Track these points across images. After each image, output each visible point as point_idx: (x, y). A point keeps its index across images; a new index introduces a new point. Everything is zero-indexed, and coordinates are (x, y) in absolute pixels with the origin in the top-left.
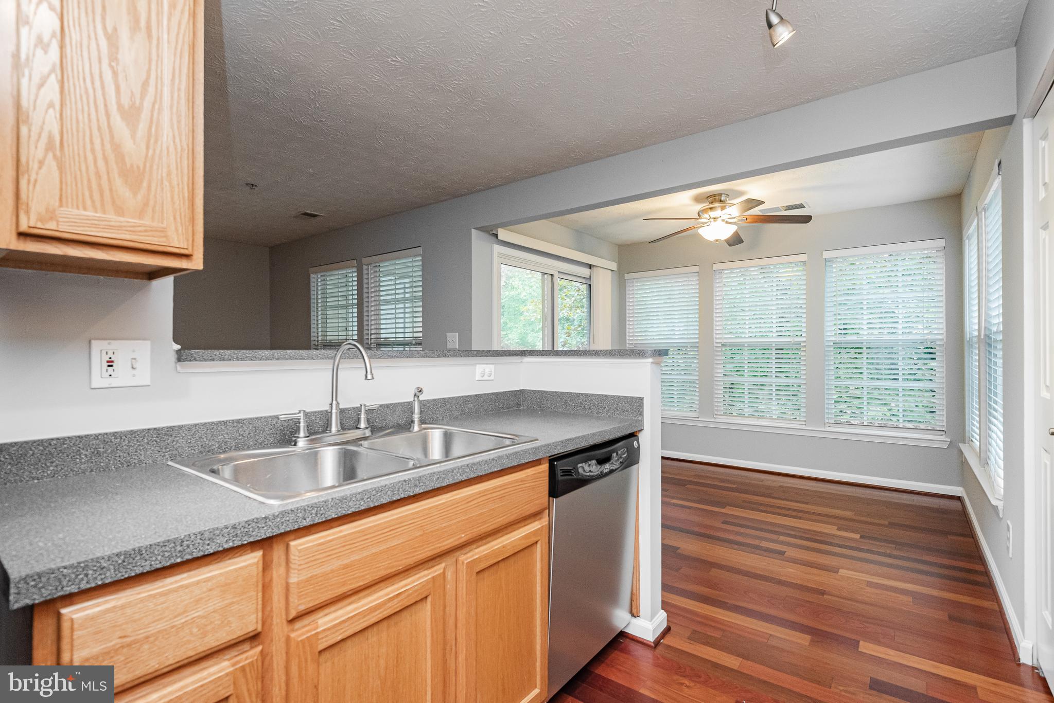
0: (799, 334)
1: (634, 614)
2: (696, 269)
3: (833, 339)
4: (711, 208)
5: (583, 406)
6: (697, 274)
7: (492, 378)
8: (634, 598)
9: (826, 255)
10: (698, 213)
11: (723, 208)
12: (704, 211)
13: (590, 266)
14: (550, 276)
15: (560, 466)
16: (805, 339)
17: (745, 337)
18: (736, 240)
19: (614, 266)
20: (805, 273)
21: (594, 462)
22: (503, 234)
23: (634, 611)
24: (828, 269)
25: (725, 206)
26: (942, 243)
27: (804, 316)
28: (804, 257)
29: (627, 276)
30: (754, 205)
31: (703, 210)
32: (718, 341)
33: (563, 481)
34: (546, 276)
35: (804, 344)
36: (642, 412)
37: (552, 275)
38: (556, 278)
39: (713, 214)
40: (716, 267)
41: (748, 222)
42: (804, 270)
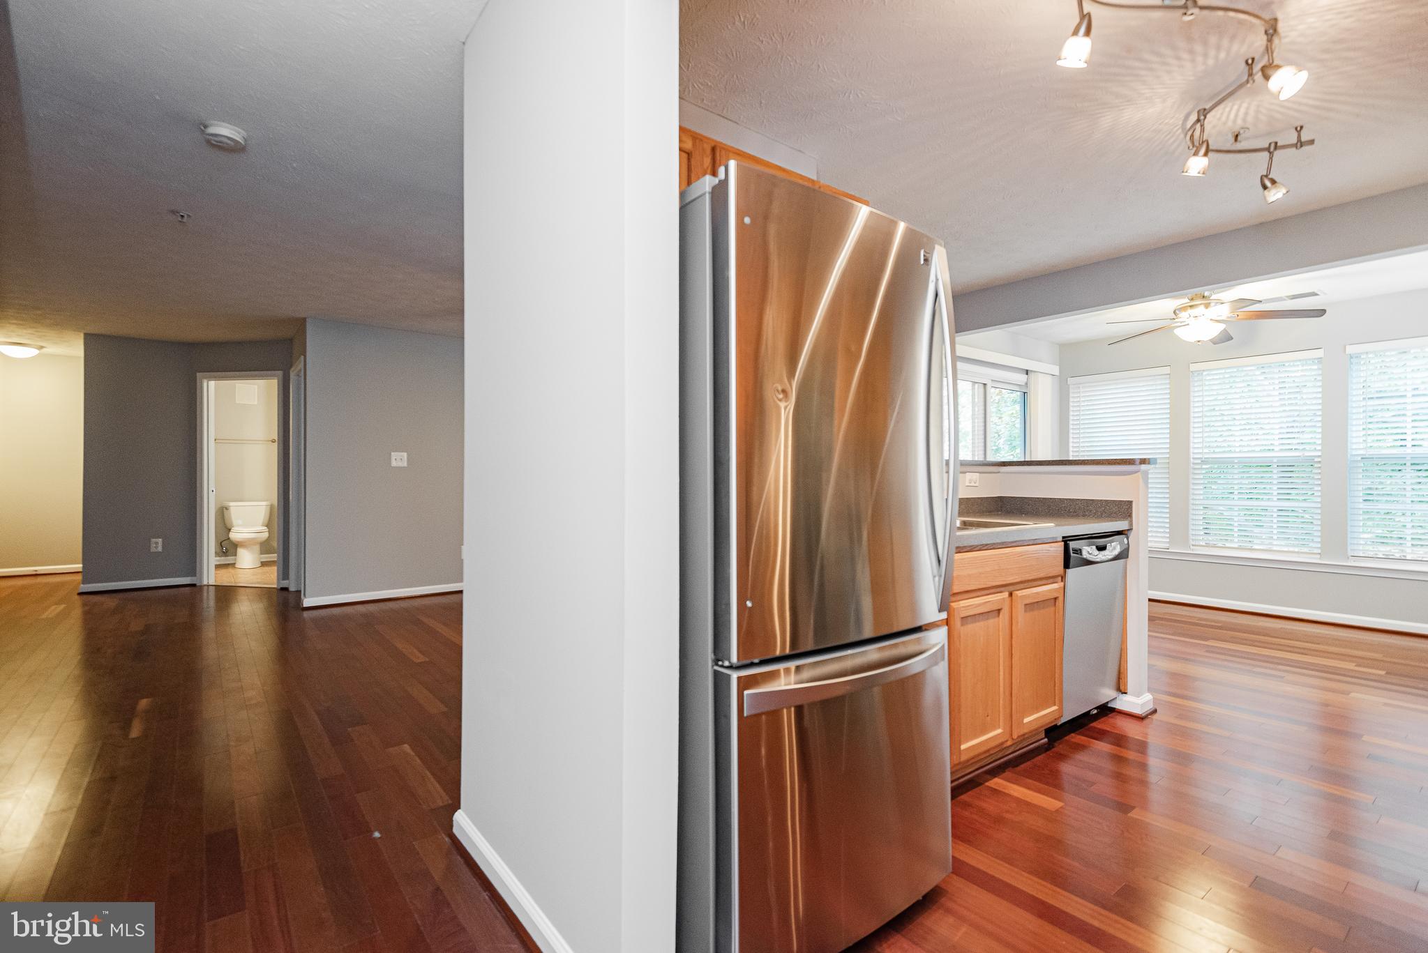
0: (1312, 447)
1: (1121, 689)
2: (1167, 370)
3: (1361, 452)
4: (1191, 306)
5: (1067, 510)
6: (1168, 376)
7: (976, 485)
8: (1122, 676)
9: (1351, 350)
10: (1175, 312)
11: (1207, 306)
12: (1184, 309)
13: (1027, 372)
14: (982, 386)
15: (1072, 545)
16: (1319, 454)
17: (1235, 452)
18: (1226, 337)
19: (1055, 370)
20: (1320, 372)
21: (1094, 547)
23: (1122, 688)
24: (1354, 367)
25: (1210, 303)
27: (1320, 424)
28: (1320, 353)
29: (1070, 381)
30: (1248, 304)
31: (1181, 308)
32: (1196, 456)
33: (1074, 556)
34: (976, 385)
35: (1319, 460)
36: (1131, 513)
37: (984, 384)
38: (988, 387)
39: (1193, 312)
40: (1193, 367)
41: (1240, 319)
42: (1319, 369)
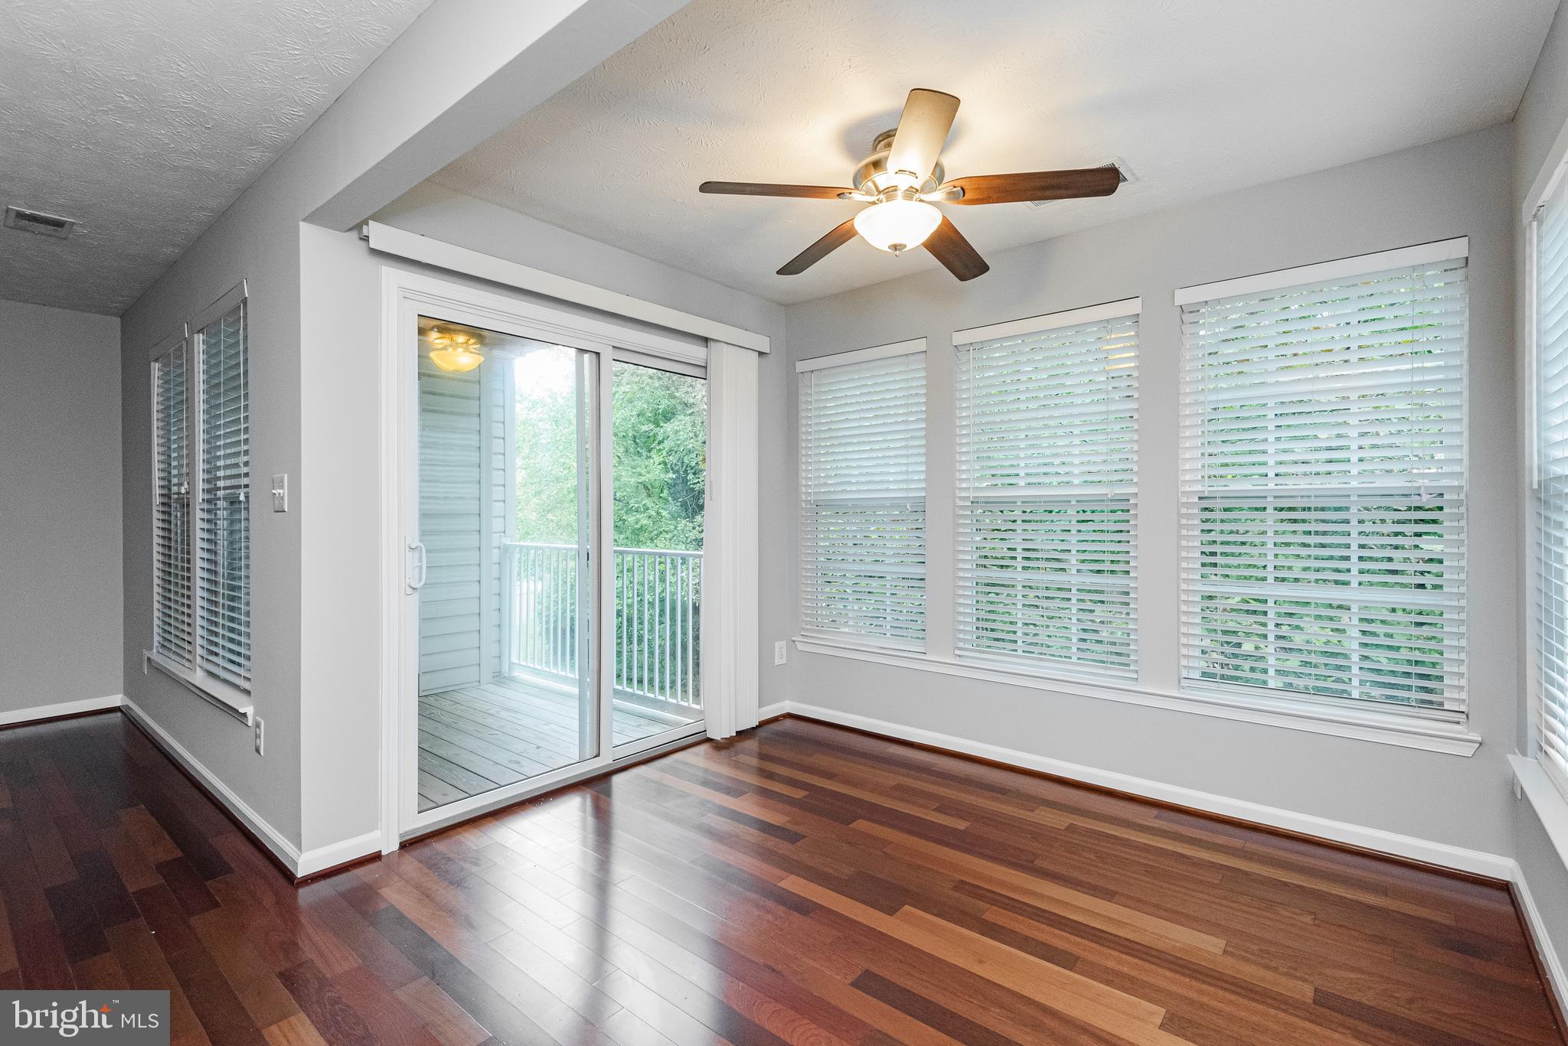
0: (1126, 476)
2: (921, 345)
3: (1199, 488)
6: (923, 356)
9: (1183, 297)
13: (706, 340)
14: (594, 356)
19: (764, 343)
20: (1137, 342)
22: (381, 235)
24: (1188, 329)
26: (1459, 248)
28: (1134, 307)
29: (800, 367)
32: (963, 495)
34: (585, 355)
37: (598, 354)
38: (605, 359)
40: (957, 339)
42: (1134, 336)
